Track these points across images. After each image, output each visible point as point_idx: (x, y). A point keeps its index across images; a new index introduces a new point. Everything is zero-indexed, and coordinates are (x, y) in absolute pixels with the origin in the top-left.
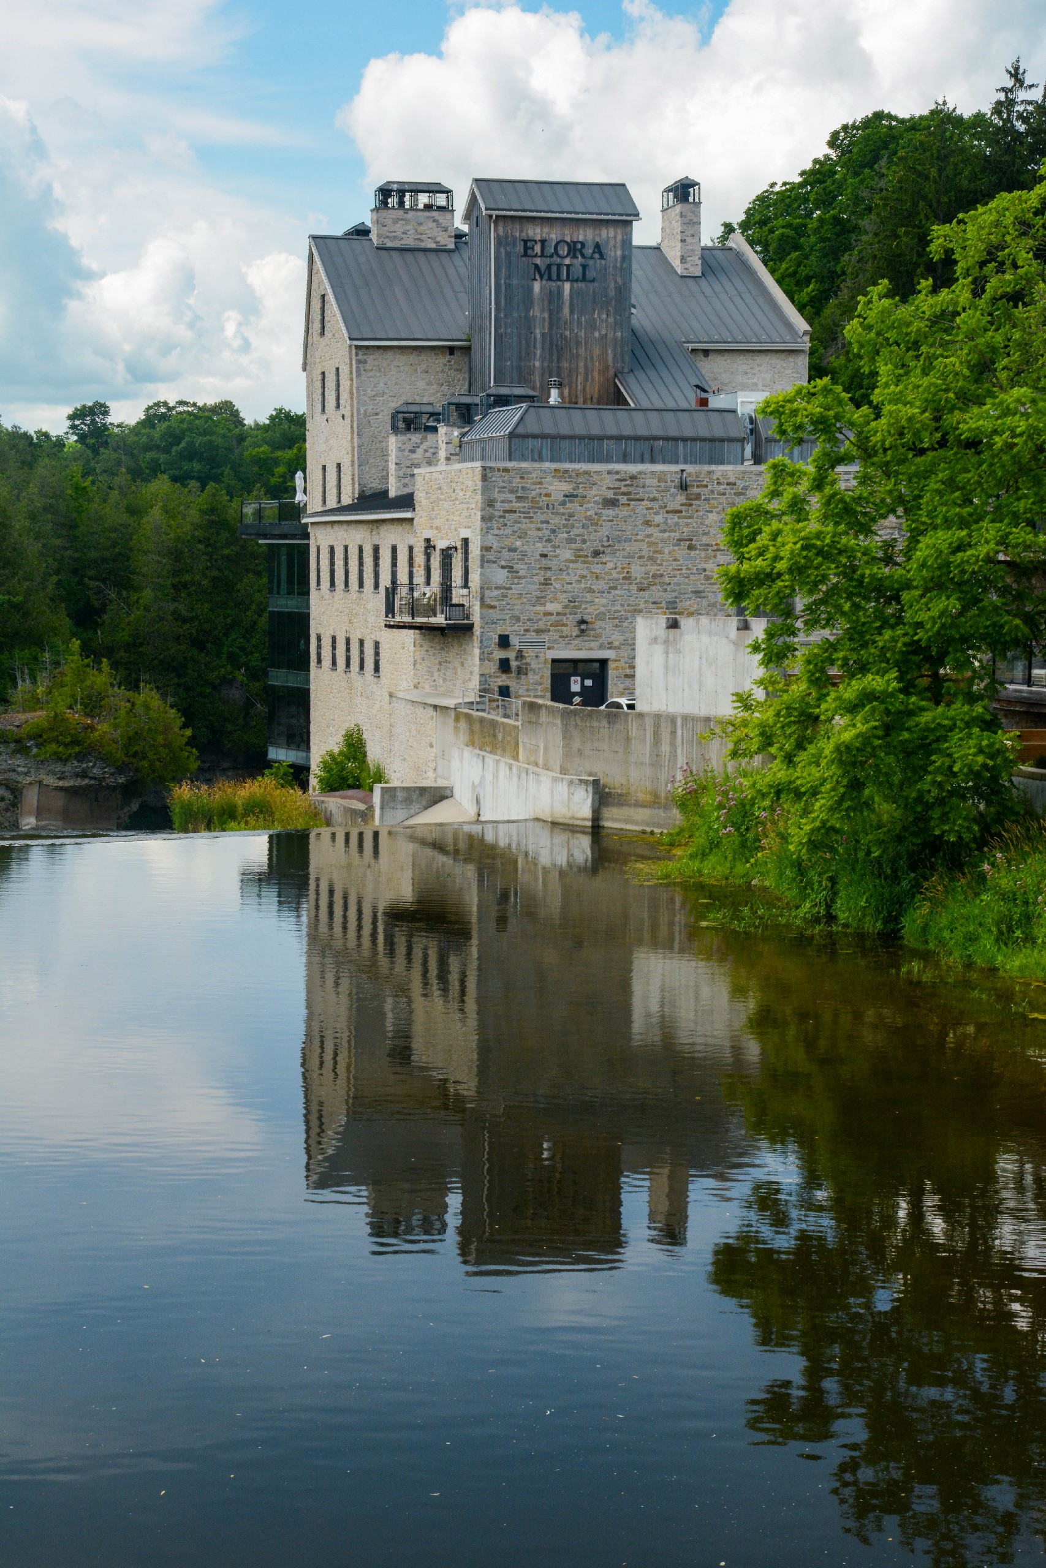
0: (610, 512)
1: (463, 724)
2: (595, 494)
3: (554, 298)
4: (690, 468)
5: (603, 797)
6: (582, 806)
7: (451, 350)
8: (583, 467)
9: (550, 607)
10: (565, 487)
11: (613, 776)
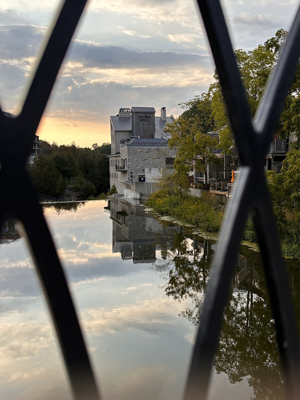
0: (147, 154)
1: (125, 185)
2: (145, 151)
3: (143, 124)
4: (159, 147)
5: (141, 195)
6: (138, 196)
7: (129, 132)
8: (143, 147)
9: (138, 168)
10: (140, 150)
11: (142, 192)
